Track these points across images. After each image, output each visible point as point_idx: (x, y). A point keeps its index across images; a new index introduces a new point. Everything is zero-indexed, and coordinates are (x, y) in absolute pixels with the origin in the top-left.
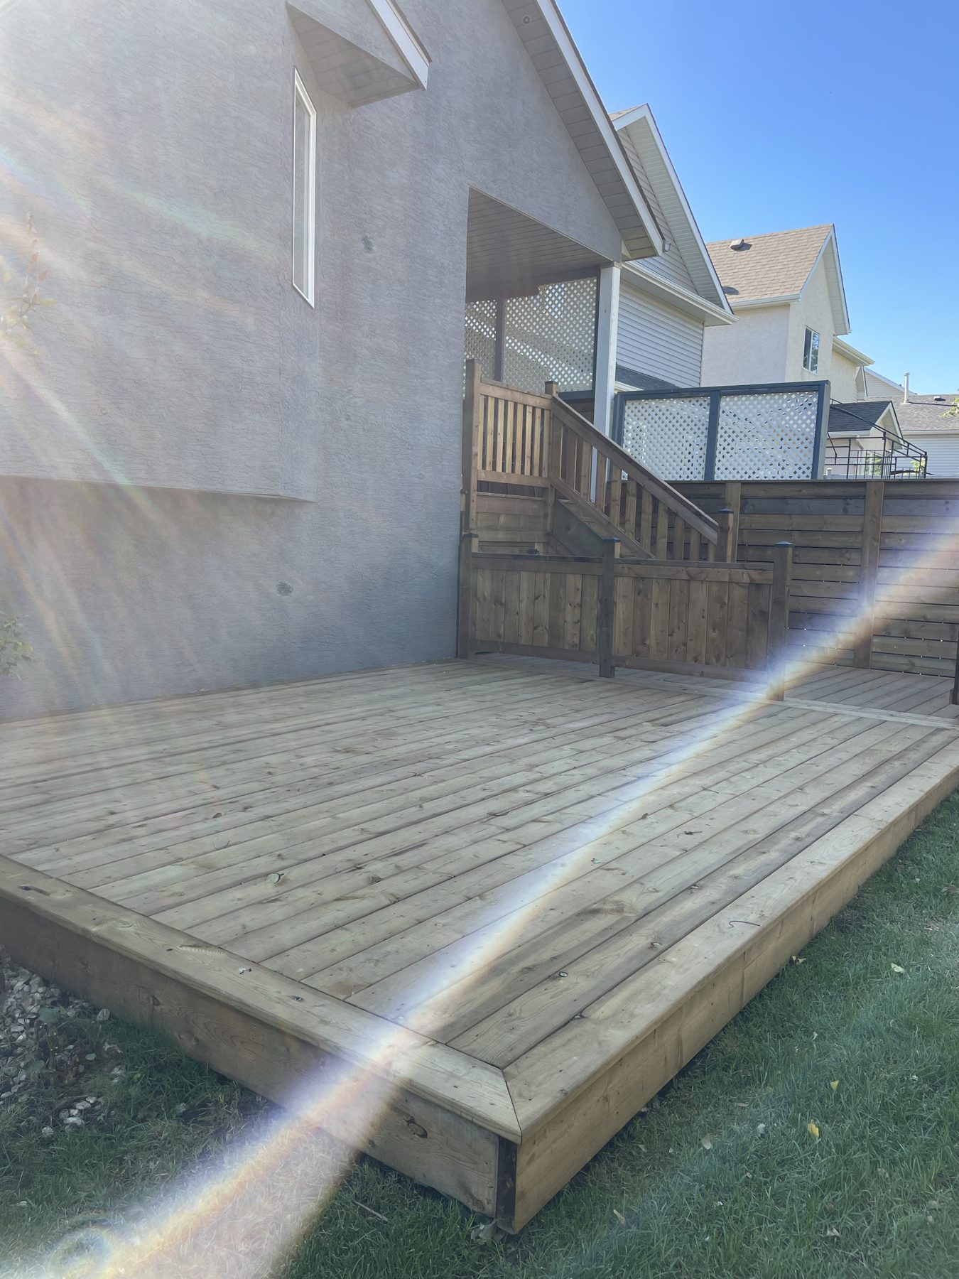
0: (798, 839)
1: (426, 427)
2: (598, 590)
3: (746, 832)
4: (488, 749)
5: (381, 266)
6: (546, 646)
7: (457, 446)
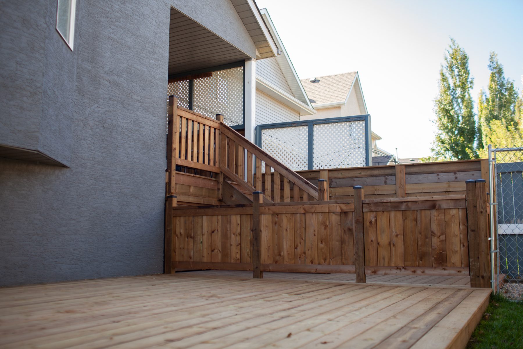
0: (404, 341)
1: (144, 130)
2: (251, 224)
3: (366, 340)
4: (174, 308)
5: (117, 37)
6: (220, 261)
7: (163, 144)
